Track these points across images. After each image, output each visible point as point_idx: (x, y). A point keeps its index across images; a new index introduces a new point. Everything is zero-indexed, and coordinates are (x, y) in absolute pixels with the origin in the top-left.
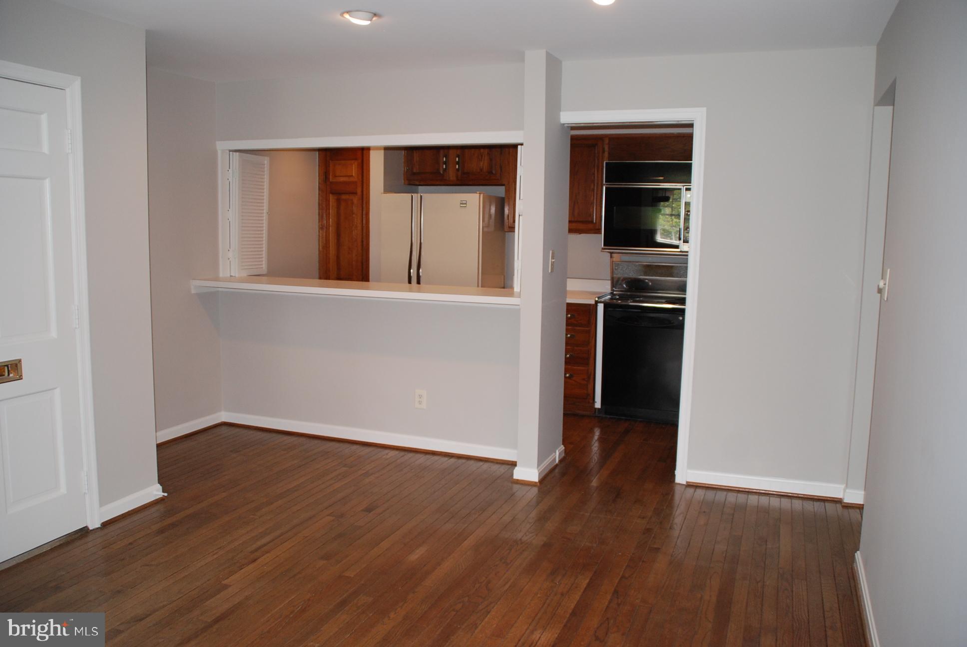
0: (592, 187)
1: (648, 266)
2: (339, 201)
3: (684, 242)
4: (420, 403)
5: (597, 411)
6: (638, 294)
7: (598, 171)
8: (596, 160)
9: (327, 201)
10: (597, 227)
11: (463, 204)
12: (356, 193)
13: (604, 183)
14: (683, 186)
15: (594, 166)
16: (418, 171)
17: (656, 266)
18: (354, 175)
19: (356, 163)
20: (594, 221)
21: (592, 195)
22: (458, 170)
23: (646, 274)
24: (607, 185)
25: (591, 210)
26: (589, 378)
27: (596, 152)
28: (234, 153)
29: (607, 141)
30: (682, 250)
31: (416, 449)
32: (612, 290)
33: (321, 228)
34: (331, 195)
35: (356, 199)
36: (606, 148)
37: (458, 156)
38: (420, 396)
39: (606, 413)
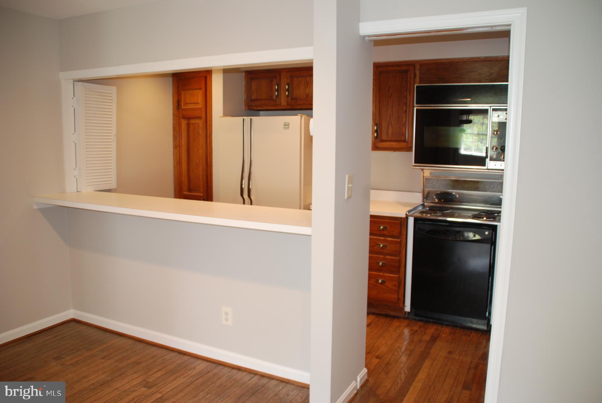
0: (405, 109)
1: (456, 181)
2: (188, 125)
3: (490, 160)
4: (227, 320)
5: (407, 313)
6: (447, 206)
7: (410, 95)
8: (408, 84)
9: (180, 124)
10: (409, 146)
11: (287, 125)
12: (201, 118)
13: (415, 105)
14: (491, 107)
15: (406, 90)
16: (255, 98)
17: (463, 181)
18: (199, 102)
19: (201, 92)
20: (407, 140)
21: (405, 116)
22: (288, 96)
23: (454, 188)
24: (417, 106)
25: (404, 130)
26: (400, 284)
27: (408, 77)
28: (77, 83)
29: (418, 67)
30: (489, 168)
31: (223, 362)
32: (423, 201)
33: (175, 147)
34: (182, 120)
35: (200, 123)
36: (418, 73)
37: (288, 84)
38: (227, 314)
39: (415, 315)
